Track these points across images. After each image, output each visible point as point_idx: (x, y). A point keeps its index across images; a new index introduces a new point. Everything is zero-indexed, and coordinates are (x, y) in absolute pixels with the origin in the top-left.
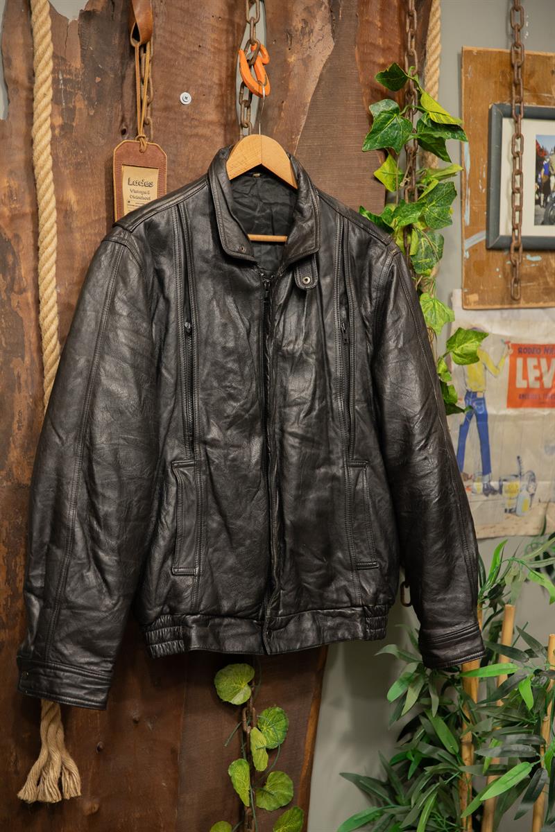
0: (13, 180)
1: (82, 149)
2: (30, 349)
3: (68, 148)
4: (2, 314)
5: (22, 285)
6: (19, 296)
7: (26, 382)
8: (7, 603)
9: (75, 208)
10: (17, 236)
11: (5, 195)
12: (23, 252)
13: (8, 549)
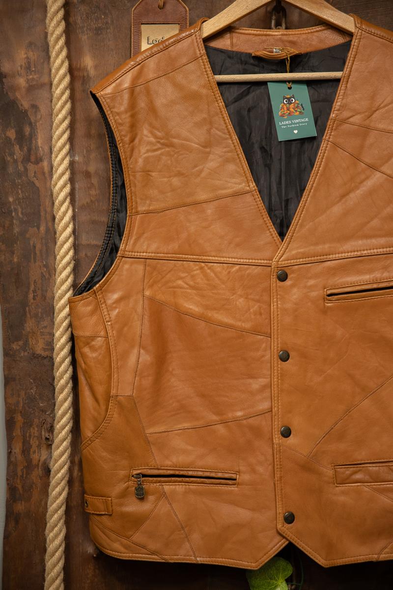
0: (32, 51)
1: (105, 14)
2: (46, 218)
3: (87, 13)
4: (19, 185)
5: (38, 154)
6: (36, 166)
7: (41, 251)
8: (23, 474)
9: (92, 72)
10: (35, 107)
11: (21, 66)
12: (41, 122)
13: (24, 419)
